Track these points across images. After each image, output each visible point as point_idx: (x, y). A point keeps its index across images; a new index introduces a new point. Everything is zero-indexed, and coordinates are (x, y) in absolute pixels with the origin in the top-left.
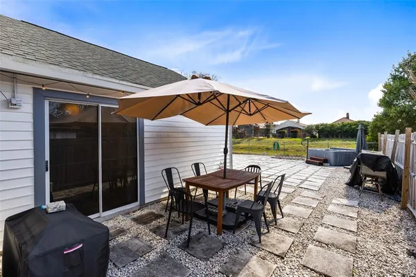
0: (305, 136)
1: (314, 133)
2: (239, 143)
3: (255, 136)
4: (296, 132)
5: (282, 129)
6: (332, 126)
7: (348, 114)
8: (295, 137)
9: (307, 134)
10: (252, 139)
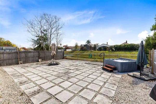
0: (109, 50)
1: (113, 49)
2: (83, 53)
3: (90, 50)
4: (106, 48)
5: (101, 47)
6: (120, 46)
7: (127, 41)
8: (106, 51)
9: (110, 49)
10: (89, 51)
